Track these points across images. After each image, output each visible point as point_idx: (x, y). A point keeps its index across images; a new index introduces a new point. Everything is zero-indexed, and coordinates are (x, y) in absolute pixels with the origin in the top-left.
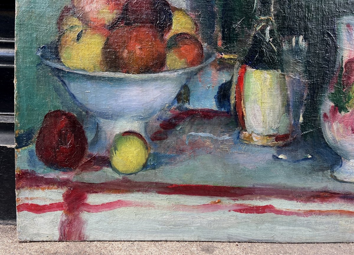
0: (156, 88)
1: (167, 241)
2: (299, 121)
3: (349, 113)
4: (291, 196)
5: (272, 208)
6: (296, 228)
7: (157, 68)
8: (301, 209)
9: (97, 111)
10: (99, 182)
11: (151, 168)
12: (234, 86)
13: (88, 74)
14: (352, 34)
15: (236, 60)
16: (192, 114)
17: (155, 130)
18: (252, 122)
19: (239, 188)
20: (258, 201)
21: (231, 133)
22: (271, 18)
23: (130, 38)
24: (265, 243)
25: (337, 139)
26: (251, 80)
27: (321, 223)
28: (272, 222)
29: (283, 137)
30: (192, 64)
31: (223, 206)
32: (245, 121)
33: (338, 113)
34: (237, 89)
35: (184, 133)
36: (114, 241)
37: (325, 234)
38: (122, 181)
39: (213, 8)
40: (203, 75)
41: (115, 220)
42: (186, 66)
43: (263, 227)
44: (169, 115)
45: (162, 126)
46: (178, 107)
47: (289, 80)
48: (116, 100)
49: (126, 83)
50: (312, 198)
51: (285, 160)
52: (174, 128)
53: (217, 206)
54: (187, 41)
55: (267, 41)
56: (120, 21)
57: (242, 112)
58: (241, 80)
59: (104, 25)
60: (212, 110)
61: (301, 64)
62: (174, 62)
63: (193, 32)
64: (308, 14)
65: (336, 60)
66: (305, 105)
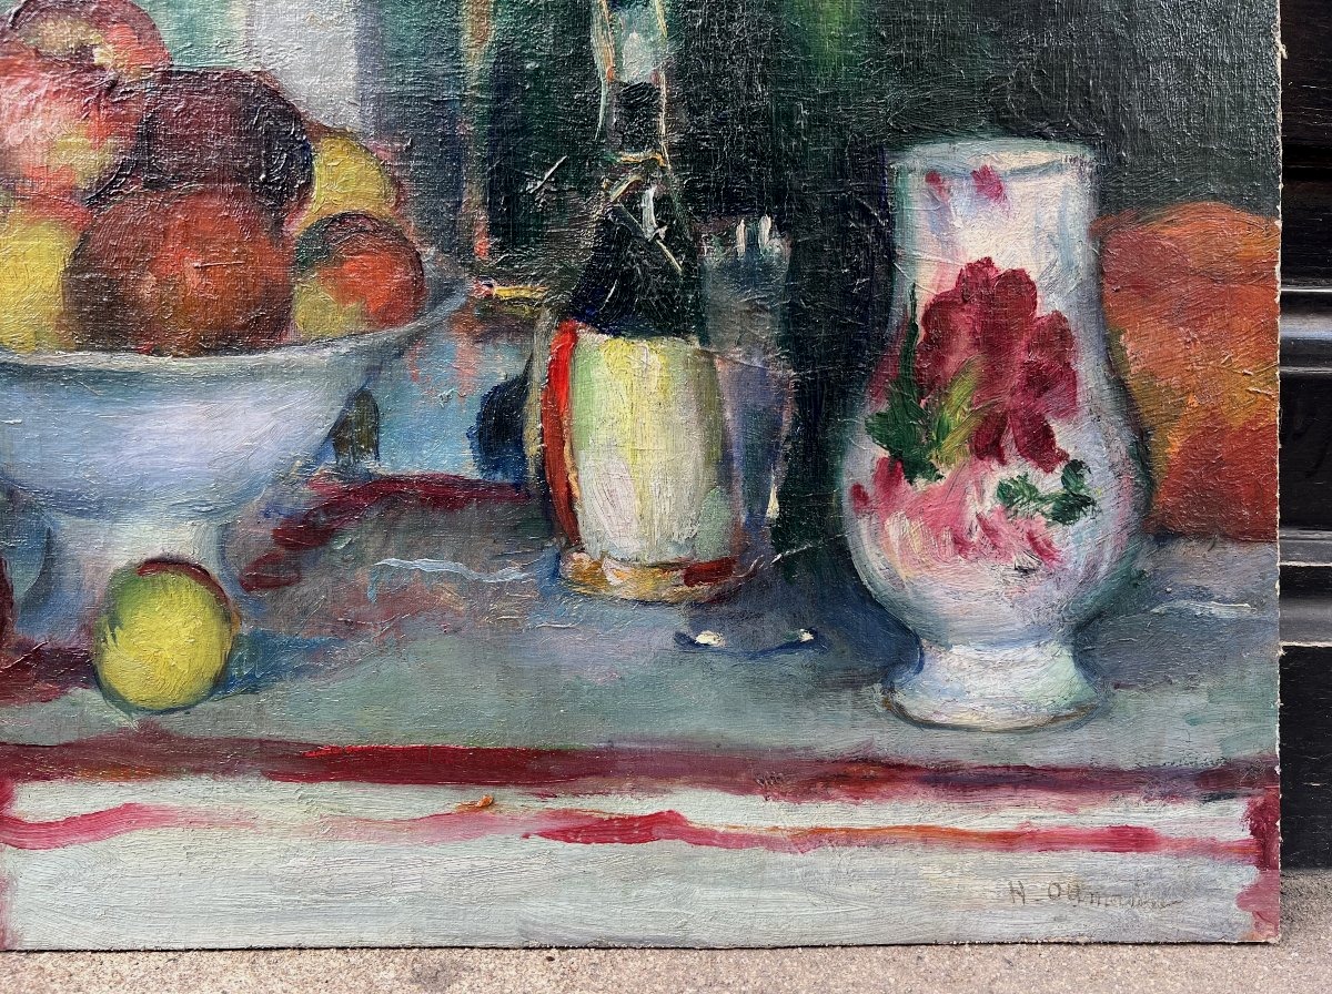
0: (255, 405)
1: (301, 949)
2: (765, 513)
3: (941, 482)
4: (742, 778)
5: (675, 821)
6: (766, 894)
7: (263, 336)
8: (780, 824)
9: (49, 488)
10: (55, 741)
11: (242, 687)
12: (535, 396)
13: (15, 359)
14: (946, 208)
15: (539, 306)
16: (388, 492)
17: (255, 553)
18: (603, 519)
19: (558, 754)
20: (628, 798)
21: (530, 558)
22: (659, 157)
23: (165, 233)
24: (656, 948)
25: (902, 574)
26: (595, 374)
27: (856, 876)
28: (676, 872)
29: (712, 570)
30: (385, 318)
31: (501, 819)
32: (579, 516)
33: (904, 483)
34: (546, 404)
35: (360, 560)
36: (109, 951)
37: (870, 913)
38: (138, 737)
39: (455, 126)
40: (422, 355)
41: (113, 877)
42: (363, 328)
43: (648, 891)
44: (303, 498)
45: (282, 536)
46: (337, 470)
47: (726, 372)
48: (115, 449)
49: (152, 390)
50: (820, 785)
51: (718, 652)
52: (324, 544)
53: (481, 818)
54: (365, 243)
55: (649, 236)
56: (127, 176)
57: (568, 485)
58: (560, 374)
59: (71, 190)
60: (462, 479)
61: (768, 316)
62: (319, 312)
63: (386, 210)
64: (787, 141)
65: (891, 298)
66: (786, 456)
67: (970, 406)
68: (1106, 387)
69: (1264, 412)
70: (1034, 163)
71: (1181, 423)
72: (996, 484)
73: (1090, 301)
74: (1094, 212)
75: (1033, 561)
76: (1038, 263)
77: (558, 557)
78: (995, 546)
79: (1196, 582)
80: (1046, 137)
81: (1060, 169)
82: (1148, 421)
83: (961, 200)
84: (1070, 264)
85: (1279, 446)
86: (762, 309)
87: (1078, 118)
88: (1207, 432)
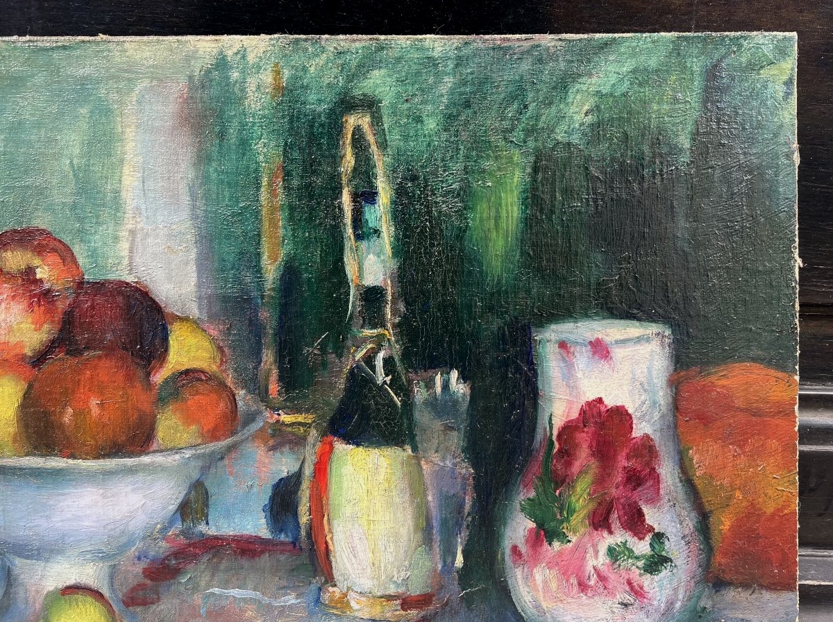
0: (133, 490)
2: (454, 564)
3: (570, 545)
7: (138, 446)
9: (9, 540)
12: (305, 485)
14: (573, 365)
15: (309, 427)
16: (214, 546)
17: (132, 582)
18: (348, 565)
21: (302, 590)
22: (386, 332)
23: (79, 382)
25: (544, 605)
26: (344, 471)
29: (419, 601)
30: (214, 435)
32: (333, 563)
33: (546, 544)
34: (313, 490)
35: (196, 589)
39: (258, 314)
40: (236, 459)
42: (199, 442)
44: (162, 548)
45: (148, 573)
46: (182, 531)
47: (429, 470)
48: (48, 518)
49: (69, 480)
52: (173, 578)
54: (201, 387)
55: (379, 383)
56: (55, 347)
57: (326, 543)
58: (322, 471)
59: (23, 358)
60: (260, 538)
61: (455, 433)
62: (172, 431)
63: (214, 368)
64: (468, 323)
65: (536, 422)
66: (468, 526)
67: (589, 494)
68: (679, 484)
69: (788, 503)
70: (631, 336)
71: (731, 509)
72: (606, 547)
73: (669, 427)
74: (672, 368)
75: (630, 598)
76: (634, 401)
77: (320, 589)
78: (605, 588)
79: (741, 616)
80: (639, 320)
81: (648, 340)
82: (708, 508)
83: (582, 359)
84: (655, 403)
85: (798, 526)
86: (452, 429)
87: (660, 307)
88: (748, 516)
